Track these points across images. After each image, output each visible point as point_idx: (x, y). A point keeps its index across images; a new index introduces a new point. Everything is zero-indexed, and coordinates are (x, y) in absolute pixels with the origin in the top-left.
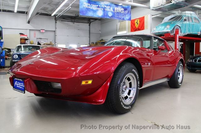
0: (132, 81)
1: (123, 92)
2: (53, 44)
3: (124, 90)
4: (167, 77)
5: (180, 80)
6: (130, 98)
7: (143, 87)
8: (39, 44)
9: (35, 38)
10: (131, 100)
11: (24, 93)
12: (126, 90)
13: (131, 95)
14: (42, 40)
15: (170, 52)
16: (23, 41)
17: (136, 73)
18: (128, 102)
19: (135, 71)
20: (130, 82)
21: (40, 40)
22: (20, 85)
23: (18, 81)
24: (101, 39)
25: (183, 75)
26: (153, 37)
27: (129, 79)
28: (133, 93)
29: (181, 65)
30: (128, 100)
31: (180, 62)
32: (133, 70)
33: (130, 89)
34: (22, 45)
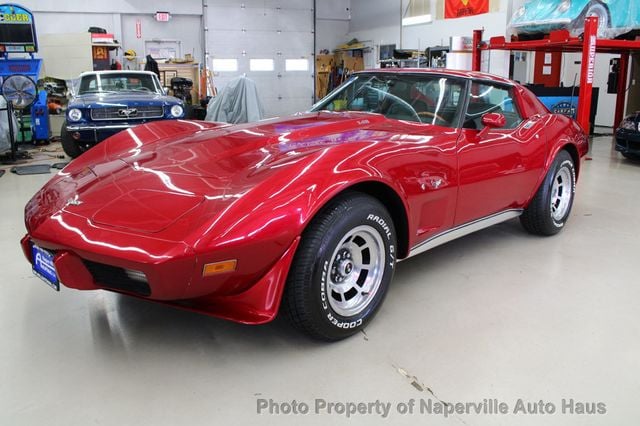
0: (369, 244)
2: (195, 62)
4: (514, 205)
5: (558, 213)
6: (363, 294)
9: (141, 42)
10: (364, 300)
11: (58, 290)
12: (347, 272)
13: (366, 287)
14: (162, 46)
17: (382, 223)
18: (354, 306)
19: (376, 218)
20: (364, 247)
21: (155, 46)
22: (47, 264)
23: (42, 254)
24: (350, 39)
25: (572, 194)
26: (471, 82)
27: (359, 241)
28: (372, 283)
29: (567, 165)
30: (352, 302)
32: (371, 217)
33: (365, 267)
34: (98, 73)
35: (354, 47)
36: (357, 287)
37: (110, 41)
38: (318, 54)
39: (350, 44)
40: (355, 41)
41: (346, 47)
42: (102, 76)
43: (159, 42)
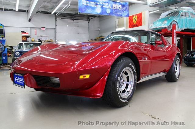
0: (129, 75)
1: (121, 86)
2: (53, 41)
3: (122, 84)
4: (164, 71)
5: (177, 74)
6: (127, 92)
7: (141, 81)
8: (40, 41)
9: (36, 36)
10: (128, 93)
11: (24, 88)
12: (123, 84)
13: (129, 89)
14: (43, 37)
15: (167, 47)
16: (25, 38)
17: (134, 68)
18: (126, 95)
19: (132, 65)
20: (127, 76)
21: (41, 37)
22: (20, 80)
23: (18, 76)
24: (100, 36)
25: (180, 69)
26: (150, 32)
27: (126, 73)
28: (130, 87)
29: (178, 60)
30: (125, 93)
31: (177, 56)
32: (130, 64)
33: (128, 83)
35: (101, 38)
36: (125, 89)
37: (27, 35)
38: (90, 40)
39: (100, 37)
40: (101, 36)
41: (99, 38)
42: (25, 43)
43: (42, 36)
